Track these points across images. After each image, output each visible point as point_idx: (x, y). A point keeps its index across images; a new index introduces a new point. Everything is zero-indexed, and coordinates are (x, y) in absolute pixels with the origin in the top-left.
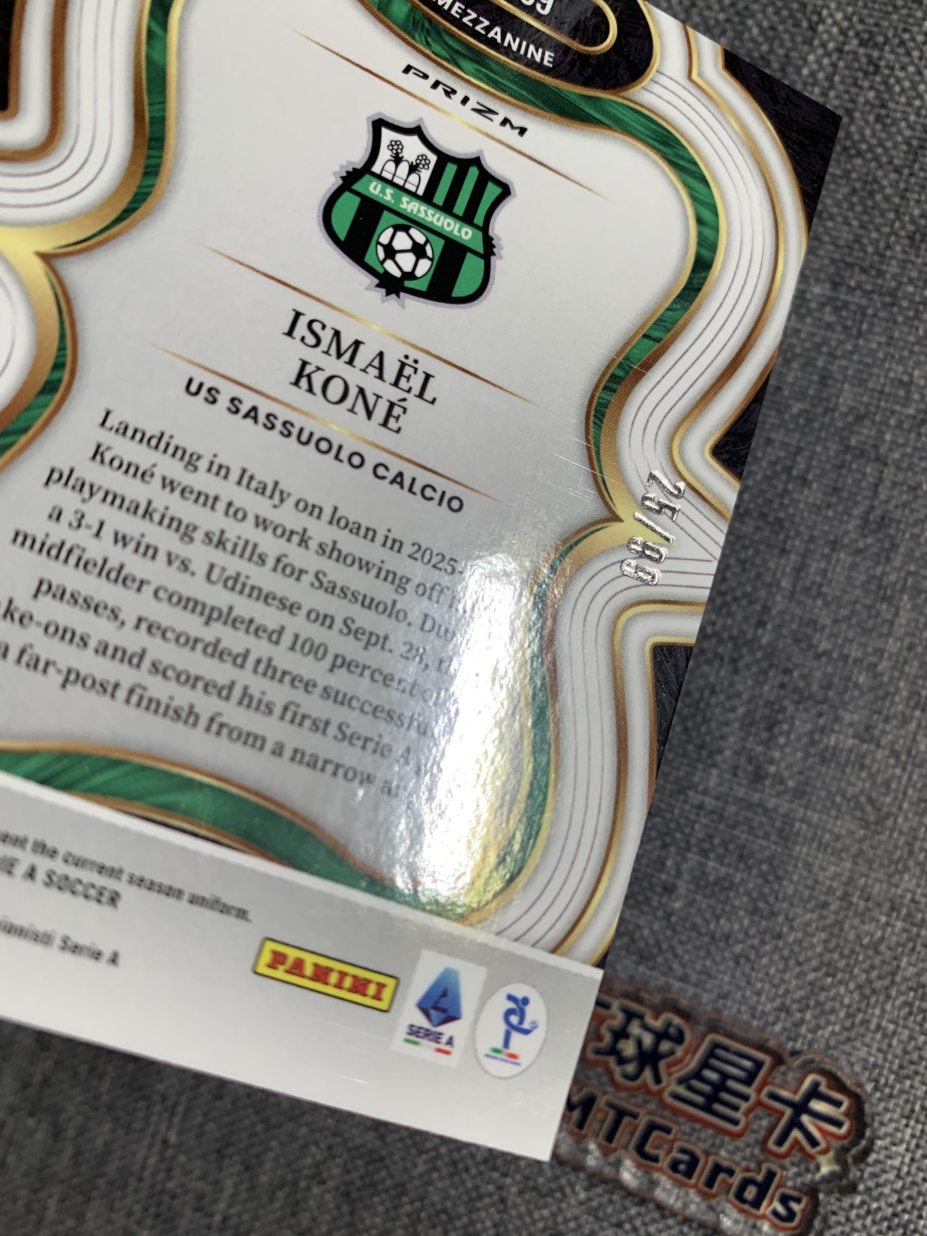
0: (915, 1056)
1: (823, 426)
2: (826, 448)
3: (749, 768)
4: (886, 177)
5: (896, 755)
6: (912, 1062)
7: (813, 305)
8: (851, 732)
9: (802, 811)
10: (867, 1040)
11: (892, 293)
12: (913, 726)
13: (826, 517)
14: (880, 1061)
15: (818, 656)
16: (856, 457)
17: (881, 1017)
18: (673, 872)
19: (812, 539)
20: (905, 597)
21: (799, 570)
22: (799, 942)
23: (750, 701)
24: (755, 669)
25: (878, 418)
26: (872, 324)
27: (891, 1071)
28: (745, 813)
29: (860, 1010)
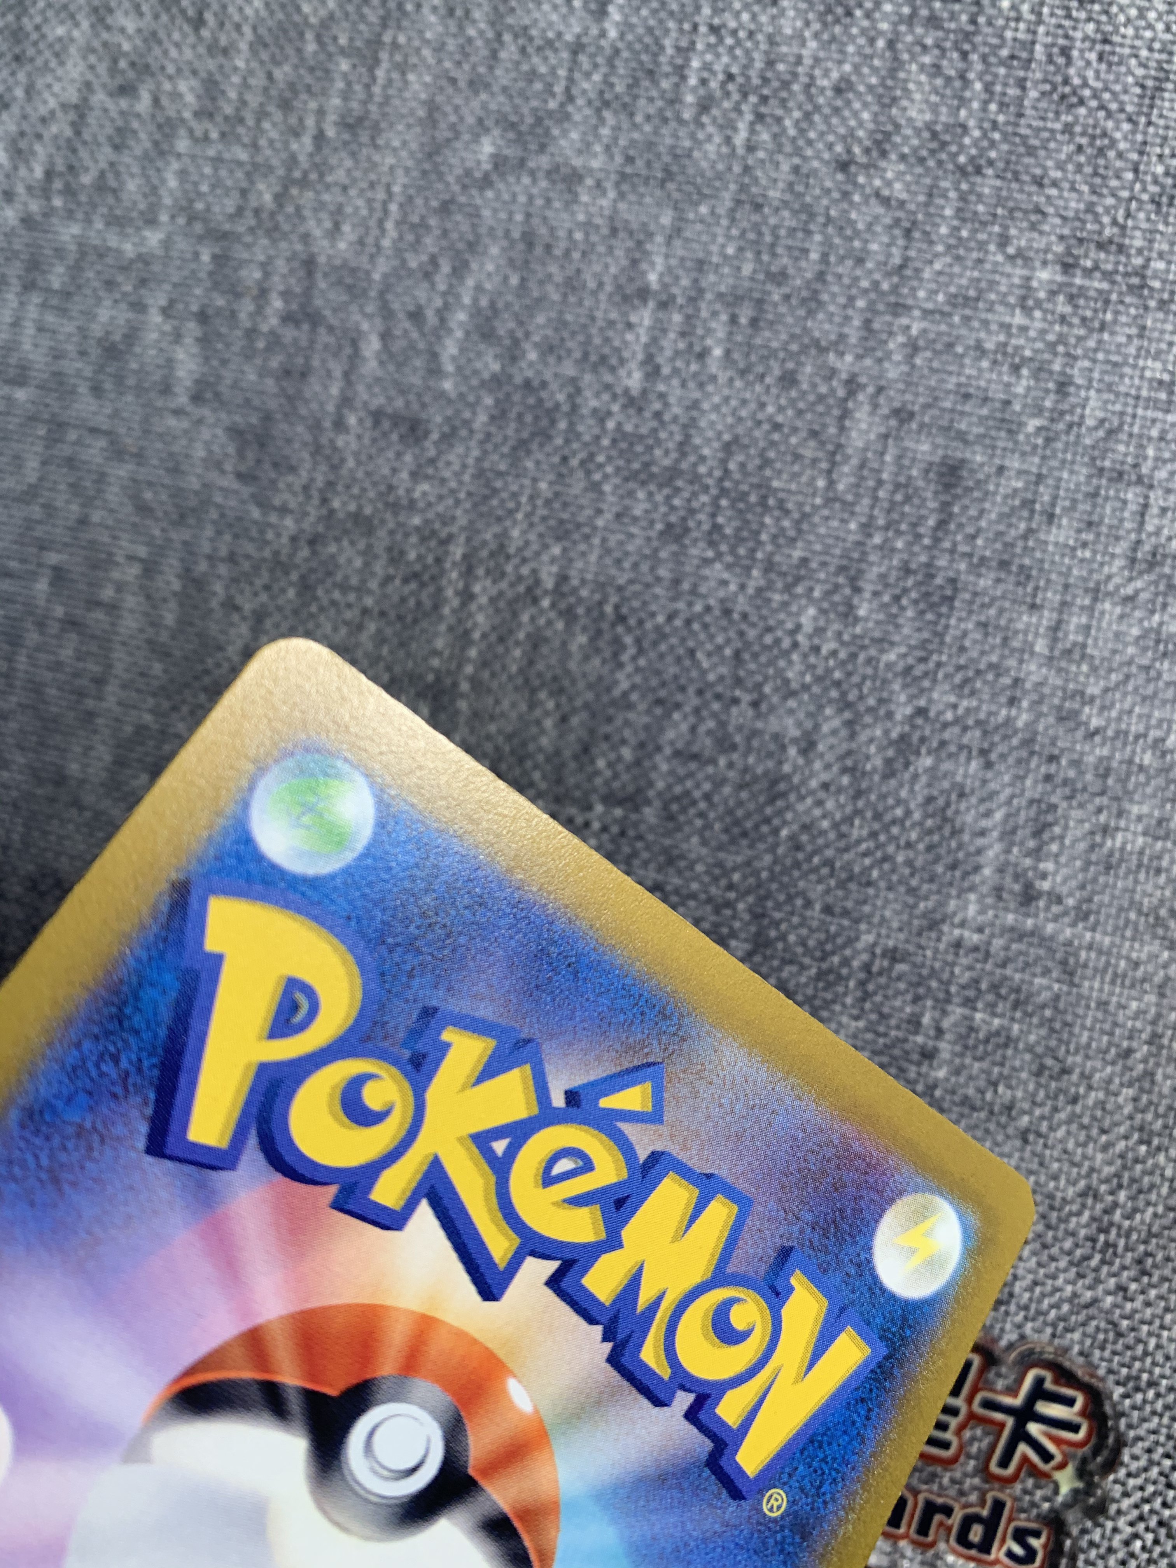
1: (1068, 445)
2: (1074, 473)
3: (1017, 887)
4: (1117, 128)
7: (1042, 295)
8: (1140, 828)
9: (1088, 935)
13: (1082, 560)
15: (1091, 735)
16: (1113, 481)
18: (932, 1033)
19: (1066, 586)
21: (1056, 628)
23: (1009, 802)
24: (1011, 760)
25: (1136, 429)
28: (1014, 946)
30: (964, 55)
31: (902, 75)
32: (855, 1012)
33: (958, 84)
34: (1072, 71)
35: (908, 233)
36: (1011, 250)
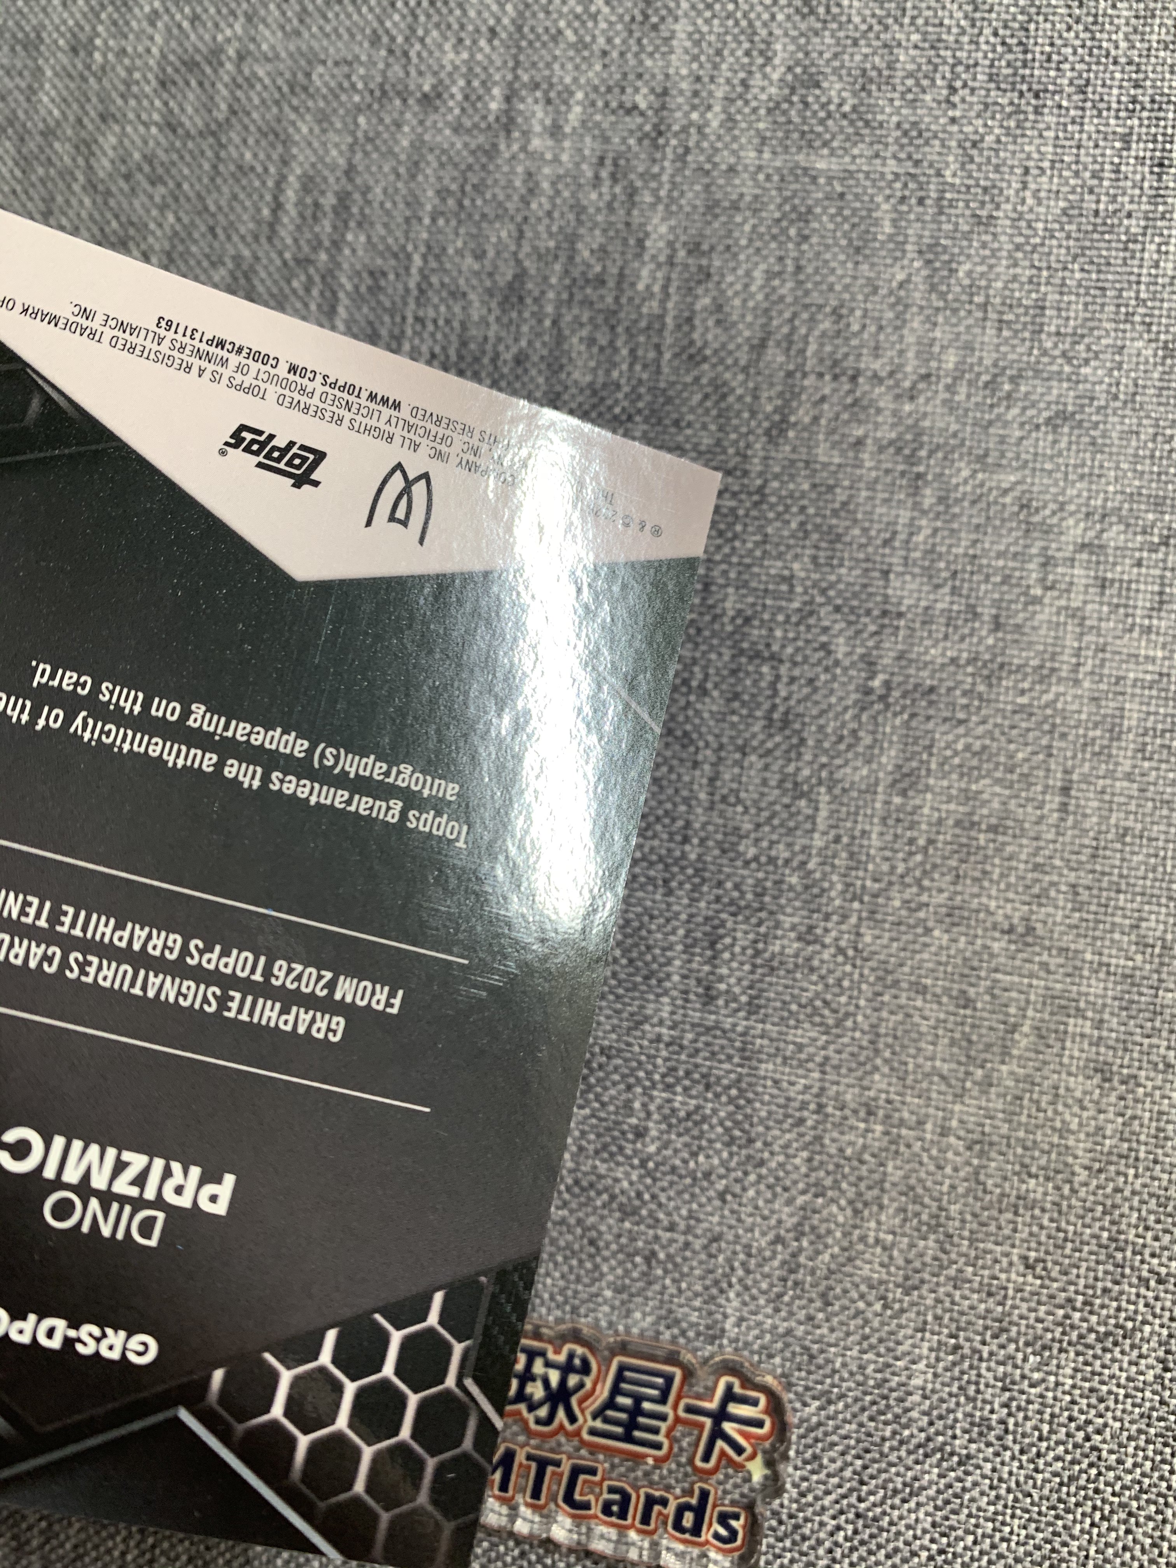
0: (917, 1264)
1: (714, 634)
2: (720, 654)
5: (842, 951)
6: (917, 1271)
8: (793, 935)
9: (760, 1026)
10: (867, 1256)
11: (760, 490)
12: (853, 920)
14: (885, 1277)
16: (751, 659)
17: (877, 1230)
18: (642, 1115)
19: (721, 747)
20: (823, 790)
23: (688, 921)
25: (766, 616)
26: (745, 525)
27: (898, 1286)
28: (702, 1039)
29: (855, 1227)
31: (564, 347)
33: (608, 352)
34: (695, 336)
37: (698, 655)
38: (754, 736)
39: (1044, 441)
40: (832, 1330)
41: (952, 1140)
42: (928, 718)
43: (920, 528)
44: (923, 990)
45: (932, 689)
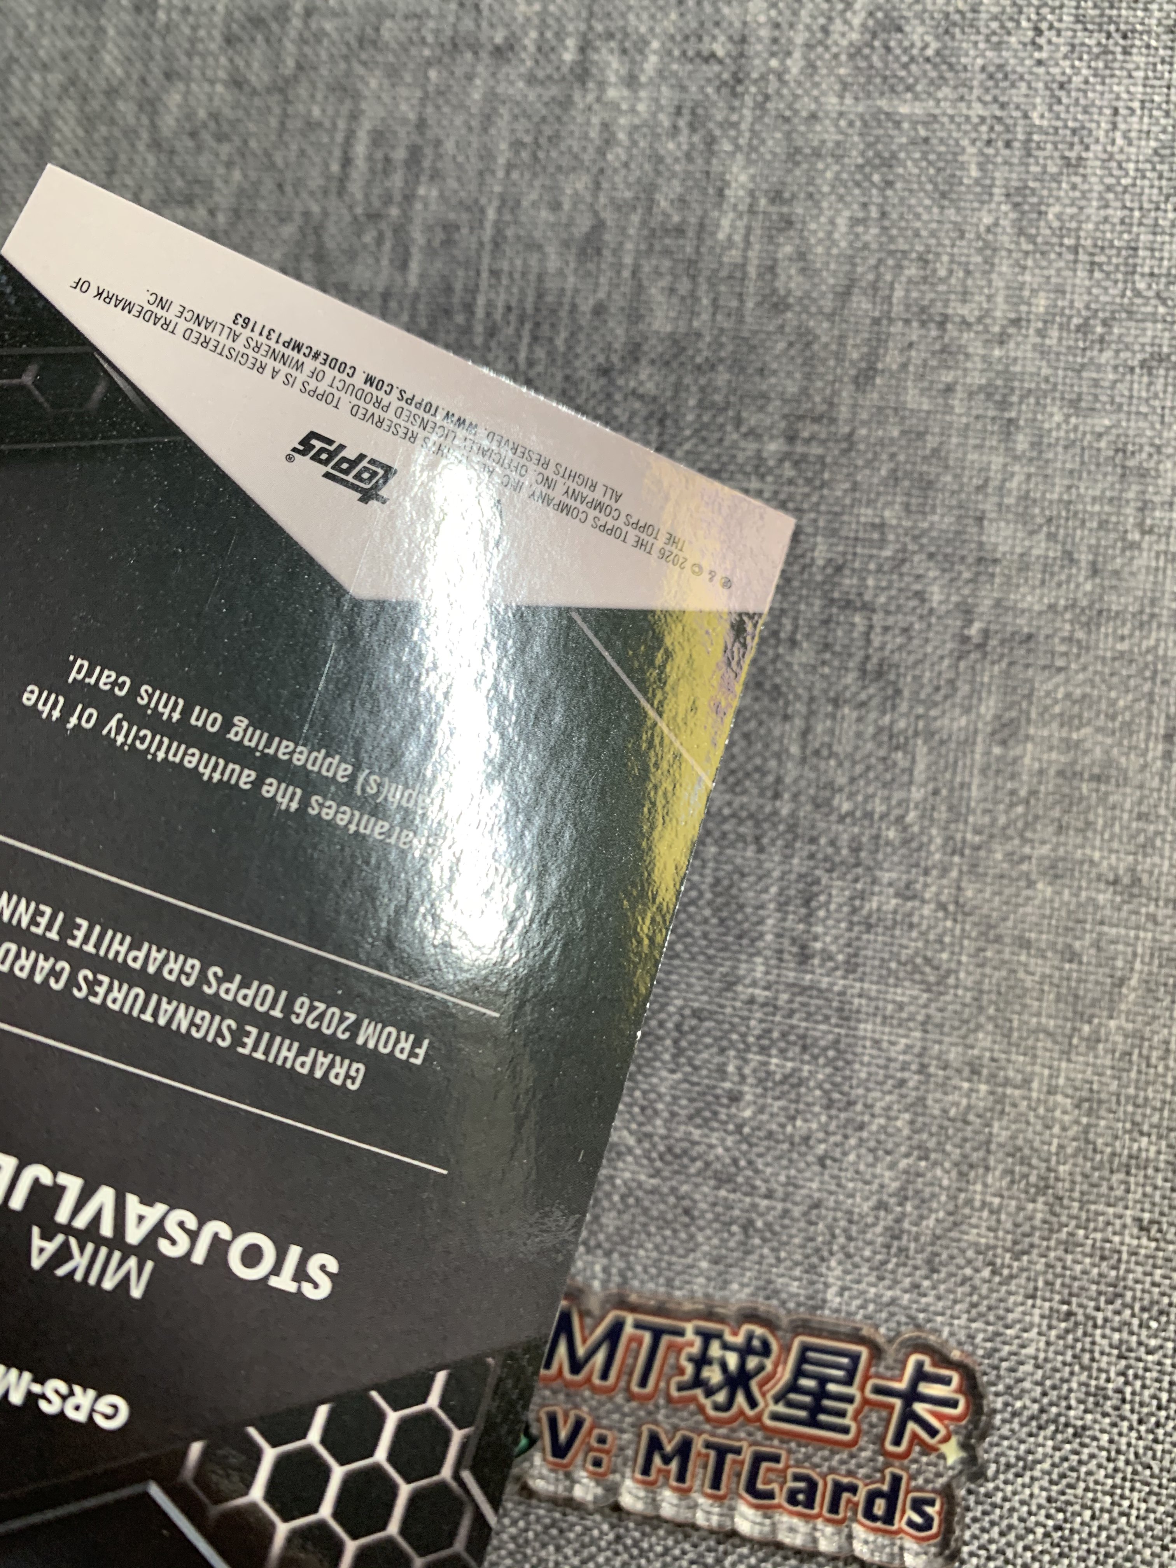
0: (1026, 1228)
2: (810, 605)
3: (794, 950)
4: (819, 326)
5: (942, 907)
6: (1026, 1235)
7: (771, 463)
8: (891, 891)
9: (858, 985)
10: (974, 1221)
11: (848, 437)
12: (954, 874)
13: (823, 675)
14: (992, 1242)
15: (842, 819)
16: (842, 608)
17: (983, 1193)
18: (736, 1079)
19: (812, 699)
20: (920, 742)
21: (805, 733)
22: (883, 1129)
23: (781, 879)
24: (780, 843)
25: (857, 565)
26: (833, 473)
27: (1006, 1251)
28: (799, 999)
29: (960, 1190)
30: (693, 278)
31: (643, 297)
32: (671, 1066)
33: (689, 302)
34: (777, 284)
35: (661, 422)
36: (744, 429)
37: (785, 605)
38: (846, 687)
39: (1139, 383)
40: (939, 1298)
41: (1059, 1098)
42: (1027, 666)
43: (1013, 474)
44: (1024, 944)
45: (1030, 637)
